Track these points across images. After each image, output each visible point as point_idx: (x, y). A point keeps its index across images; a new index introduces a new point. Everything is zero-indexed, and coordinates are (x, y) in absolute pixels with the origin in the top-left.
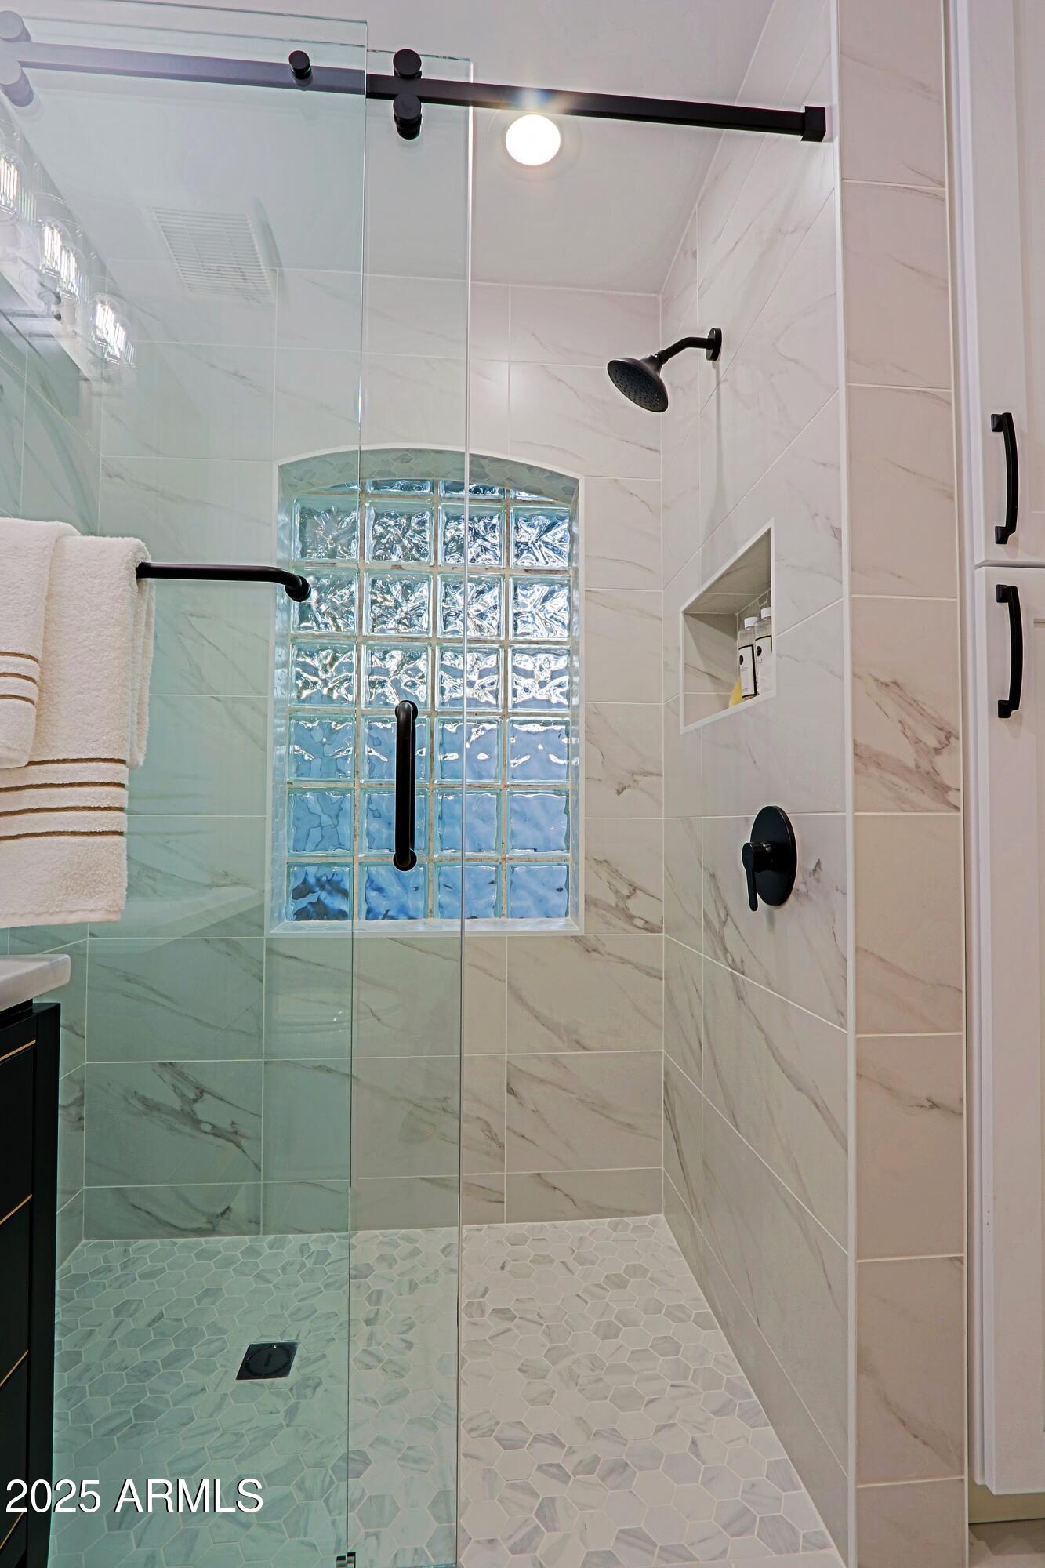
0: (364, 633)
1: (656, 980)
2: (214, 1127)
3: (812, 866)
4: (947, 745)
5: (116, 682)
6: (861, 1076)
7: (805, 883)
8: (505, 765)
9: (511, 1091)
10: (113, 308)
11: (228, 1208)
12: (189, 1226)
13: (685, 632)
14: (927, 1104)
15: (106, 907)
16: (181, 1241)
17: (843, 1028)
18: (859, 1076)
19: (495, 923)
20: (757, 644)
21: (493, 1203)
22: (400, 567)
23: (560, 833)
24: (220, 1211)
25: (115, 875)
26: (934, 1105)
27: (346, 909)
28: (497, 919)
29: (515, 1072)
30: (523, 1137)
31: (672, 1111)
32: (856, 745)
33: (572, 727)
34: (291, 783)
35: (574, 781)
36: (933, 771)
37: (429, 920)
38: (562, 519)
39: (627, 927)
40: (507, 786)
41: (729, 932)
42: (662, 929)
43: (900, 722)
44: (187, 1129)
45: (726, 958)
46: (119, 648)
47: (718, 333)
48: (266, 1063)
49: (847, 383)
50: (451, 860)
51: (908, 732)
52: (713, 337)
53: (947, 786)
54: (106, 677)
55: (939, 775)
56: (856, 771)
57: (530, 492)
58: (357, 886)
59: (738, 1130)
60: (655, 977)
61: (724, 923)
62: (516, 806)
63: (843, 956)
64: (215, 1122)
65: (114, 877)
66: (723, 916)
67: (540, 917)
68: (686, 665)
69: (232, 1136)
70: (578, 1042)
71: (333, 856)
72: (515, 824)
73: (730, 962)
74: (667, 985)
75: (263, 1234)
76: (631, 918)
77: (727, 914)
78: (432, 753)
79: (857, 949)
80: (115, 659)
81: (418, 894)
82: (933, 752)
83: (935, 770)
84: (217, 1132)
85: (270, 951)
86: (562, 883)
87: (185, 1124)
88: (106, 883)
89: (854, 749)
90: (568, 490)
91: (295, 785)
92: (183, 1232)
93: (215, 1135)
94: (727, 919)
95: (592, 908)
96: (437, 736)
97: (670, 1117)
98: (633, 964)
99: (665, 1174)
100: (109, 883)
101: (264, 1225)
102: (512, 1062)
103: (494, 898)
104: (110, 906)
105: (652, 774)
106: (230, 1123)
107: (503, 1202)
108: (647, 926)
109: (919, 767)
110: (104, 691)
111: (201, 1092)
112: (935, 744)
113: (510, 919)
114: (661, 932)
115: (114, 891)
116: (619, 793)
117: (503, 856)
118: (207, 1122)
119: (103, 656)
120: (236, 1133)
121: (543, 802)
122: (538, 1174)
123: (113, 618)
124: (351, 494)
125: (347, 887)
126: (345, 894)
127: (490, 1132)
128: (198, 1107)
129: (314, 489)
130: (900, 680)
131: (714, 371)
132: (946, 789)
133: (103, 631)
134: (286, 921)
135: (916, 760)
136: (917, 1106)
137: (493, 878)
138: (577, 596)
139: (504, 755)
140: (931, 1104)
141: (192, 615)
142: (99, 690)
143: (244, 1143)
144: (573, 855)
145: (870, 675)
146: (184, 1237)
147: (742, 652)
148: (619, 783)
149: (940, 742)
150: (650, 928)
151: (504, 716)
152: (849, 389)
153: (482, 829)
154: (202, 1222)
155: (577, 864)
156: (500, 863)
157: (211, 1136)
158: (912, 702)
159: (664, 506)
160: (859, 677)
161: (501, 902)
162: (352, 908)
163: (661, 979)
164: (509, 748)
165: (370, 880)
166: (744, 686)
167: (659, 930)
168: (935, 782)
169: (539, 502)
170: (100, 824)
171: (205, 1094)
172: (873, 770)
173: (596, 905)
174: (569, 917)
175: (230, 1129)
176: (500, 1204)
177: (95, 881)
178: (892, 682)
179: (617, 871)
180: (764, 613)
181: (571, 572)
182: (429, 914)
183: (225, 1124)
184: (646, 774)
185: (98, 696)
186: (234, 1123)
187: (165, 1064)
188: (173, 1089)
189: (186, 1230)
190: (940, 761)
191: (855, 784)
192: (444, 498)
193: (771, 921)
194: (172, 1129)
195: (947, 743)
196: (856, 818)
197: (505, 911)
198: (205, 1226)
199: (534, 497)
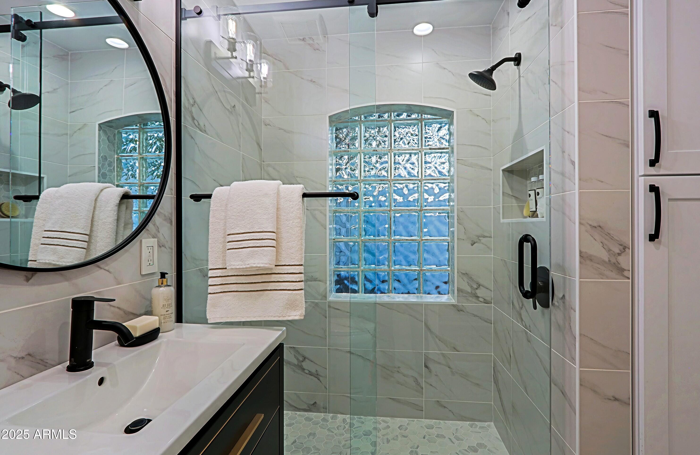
0: (362, 179)
1: (490, 324)
2: (310, 372)
3: (561, 296)
4: (624, 252)
5: (299, 238)
6: (582, 385)
7: (558, 302)
8: (422, 231)
9: (426, 366)
10: (267, 63)
11: (315, 402)
12: (301, 408)
13: (503, 177)
14: (613, 399)
15: (300, 314)
16: (298, 413)
17: (574, 365)
18: (581, 385)
19: (418, 297)
20: (537, 191)
21: (418, 411)
22: (376, 150)
23: (445, 259)
24: (312, 403)
25: (302, 304)
26: (616, 399)
27: (357, 289)
28: (419, 295)
29: (427, 359)
30: (431, 385)
31: (497, 380)
32: (580, 252)
33: (450, 214)
34: (335, 239)
35: (452, 238)
36: (617, 262)
37: (390, 294)
38: (446, 124)
39: (477, 301)
40: (422, 240)
41: (523, 312)
42: (492, 302)
43: (601, 242)
44: (300, 372)
45: (522, 323)
46: (300, 226)
47: (520, 54)
48: (328, 349)
49: (578, 101)
50: (399, 270)
51: (605, 247)
52: (517, 56)
53: (624, 269)
54: (296, 237)
55: (620, 264)
56: (580, 262)
57: (431, 115)
58: (361, 280)
59: (527, 395)
60: (489, 323)
61: (521, 308)
62: (426, 248)
63: (574, 336)
64: (309, 369)
65: (301, 304)
66: (521, 306)
67: (437, 294)
68: (503, 193)
69: (317, 375)
70: (455, 348)
71: (351, 268)
72: (426, 255)
73: (524, 325)
74: (494, 327)
75: (329, 413)
76: (478, 297)
77: (523, 305)
78: (391, 226)
79: (580, 335)
80: (299, 230)
81: (385, 284)
82: (617, 255)
83: (618, 262)
84: (311, 374)
85: (329, 307)
86: (446, 280)
87: (299, 370)
88: (299, 306)
89: (580, 254)
90: (449, 115)
91: (336, 240)
92: (299, 410)
93: (310, 375)
94: (523, 307)
95: (461, 293)
96: (393, 219)
97: (496, 382)
98: (479, 317)
99: (494, 406)
100: (300, 306)
101: (328, 410)
102: (426, 354)
103: (417, 286)
104: (301, 314)
105: (487, 237)
106: (315, 370)
107: (423, 411)
108: (485, 301)
109: (610, 261)
110: (296, 242)
111: (305, 358)
112: (618, 251)
113: (424, 295)
114: (492, 304)
115: (302, 309)
116: (472, 245)
117: (421, 269)
118: (307, 370)
119: (295, 230)
120: (318, 374)
121: (438, 246)
122: (438, 401)
123: (297, 216)
124: (356, 122)
125: (357, 280)
126: (356, 283)
127: (417, 382)
128: (304, 364)
129: (341, 121)
130: (601, 225)
131: (518, 70)
132: (623, 270)
133: (294, 221)
134: (333, 293)
135: (609, 258)
136: (608, 399)
137: (416, 277)
138: (453, 160)
139: (421, 227)
140: (615, 399)
141: (297, 177)
142: (294, 241)
143: (321, 379)
144: (451, 268)
145: (588, 223)
146: (299, 412)
147: (530, 192)
148: (472, 241)
149: (620, 251)
150: (486, 302)
151: (420, 211)
152: (579, 104)
153: (412, 257)
154: (305, 407)
155: (454, 273)
156: (420, 272)
157: (308, 375)
158: (607, 234)
159: (493, 121)
160: (582, 224)
161: (420, 287)
162: (359, 289)
163: (492, 324)
164: (423, 224)
165: (365, 277)
166: (531, 207)
167: (491, 303)
168: (618, 267)
169: (435, 119)
170: (297, 287)
171: (306, 359)
172: (588, 262)
173: (462, 292)
174: (450, 295)
175: (316, 373)
176: (421, 411)
177: (296, 306)
178: (598, 226)
179: (471, 278)
180: (541, 177)
181: (450, 148)
182: (389, 292)
183: (313, 371)
184: (485, 237)
185: (294, 243)
186: (317, 371)
187: (291, 347)
188: (294, 356)
189: (300, 409)
190: (621, 259)
191: (580, 268)
192: (394, 120)
193: (543, 314)
194: (294, 371)
195: (624, 251)
196: (580, 282)
197: (422, 292)
198: (307, 408)
199: (434, 117)
